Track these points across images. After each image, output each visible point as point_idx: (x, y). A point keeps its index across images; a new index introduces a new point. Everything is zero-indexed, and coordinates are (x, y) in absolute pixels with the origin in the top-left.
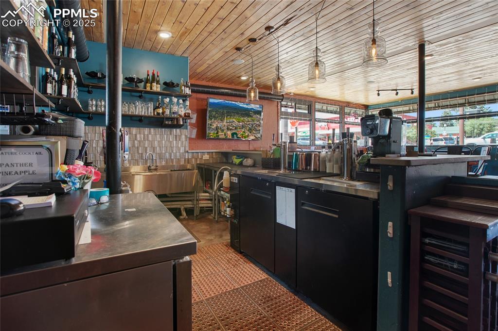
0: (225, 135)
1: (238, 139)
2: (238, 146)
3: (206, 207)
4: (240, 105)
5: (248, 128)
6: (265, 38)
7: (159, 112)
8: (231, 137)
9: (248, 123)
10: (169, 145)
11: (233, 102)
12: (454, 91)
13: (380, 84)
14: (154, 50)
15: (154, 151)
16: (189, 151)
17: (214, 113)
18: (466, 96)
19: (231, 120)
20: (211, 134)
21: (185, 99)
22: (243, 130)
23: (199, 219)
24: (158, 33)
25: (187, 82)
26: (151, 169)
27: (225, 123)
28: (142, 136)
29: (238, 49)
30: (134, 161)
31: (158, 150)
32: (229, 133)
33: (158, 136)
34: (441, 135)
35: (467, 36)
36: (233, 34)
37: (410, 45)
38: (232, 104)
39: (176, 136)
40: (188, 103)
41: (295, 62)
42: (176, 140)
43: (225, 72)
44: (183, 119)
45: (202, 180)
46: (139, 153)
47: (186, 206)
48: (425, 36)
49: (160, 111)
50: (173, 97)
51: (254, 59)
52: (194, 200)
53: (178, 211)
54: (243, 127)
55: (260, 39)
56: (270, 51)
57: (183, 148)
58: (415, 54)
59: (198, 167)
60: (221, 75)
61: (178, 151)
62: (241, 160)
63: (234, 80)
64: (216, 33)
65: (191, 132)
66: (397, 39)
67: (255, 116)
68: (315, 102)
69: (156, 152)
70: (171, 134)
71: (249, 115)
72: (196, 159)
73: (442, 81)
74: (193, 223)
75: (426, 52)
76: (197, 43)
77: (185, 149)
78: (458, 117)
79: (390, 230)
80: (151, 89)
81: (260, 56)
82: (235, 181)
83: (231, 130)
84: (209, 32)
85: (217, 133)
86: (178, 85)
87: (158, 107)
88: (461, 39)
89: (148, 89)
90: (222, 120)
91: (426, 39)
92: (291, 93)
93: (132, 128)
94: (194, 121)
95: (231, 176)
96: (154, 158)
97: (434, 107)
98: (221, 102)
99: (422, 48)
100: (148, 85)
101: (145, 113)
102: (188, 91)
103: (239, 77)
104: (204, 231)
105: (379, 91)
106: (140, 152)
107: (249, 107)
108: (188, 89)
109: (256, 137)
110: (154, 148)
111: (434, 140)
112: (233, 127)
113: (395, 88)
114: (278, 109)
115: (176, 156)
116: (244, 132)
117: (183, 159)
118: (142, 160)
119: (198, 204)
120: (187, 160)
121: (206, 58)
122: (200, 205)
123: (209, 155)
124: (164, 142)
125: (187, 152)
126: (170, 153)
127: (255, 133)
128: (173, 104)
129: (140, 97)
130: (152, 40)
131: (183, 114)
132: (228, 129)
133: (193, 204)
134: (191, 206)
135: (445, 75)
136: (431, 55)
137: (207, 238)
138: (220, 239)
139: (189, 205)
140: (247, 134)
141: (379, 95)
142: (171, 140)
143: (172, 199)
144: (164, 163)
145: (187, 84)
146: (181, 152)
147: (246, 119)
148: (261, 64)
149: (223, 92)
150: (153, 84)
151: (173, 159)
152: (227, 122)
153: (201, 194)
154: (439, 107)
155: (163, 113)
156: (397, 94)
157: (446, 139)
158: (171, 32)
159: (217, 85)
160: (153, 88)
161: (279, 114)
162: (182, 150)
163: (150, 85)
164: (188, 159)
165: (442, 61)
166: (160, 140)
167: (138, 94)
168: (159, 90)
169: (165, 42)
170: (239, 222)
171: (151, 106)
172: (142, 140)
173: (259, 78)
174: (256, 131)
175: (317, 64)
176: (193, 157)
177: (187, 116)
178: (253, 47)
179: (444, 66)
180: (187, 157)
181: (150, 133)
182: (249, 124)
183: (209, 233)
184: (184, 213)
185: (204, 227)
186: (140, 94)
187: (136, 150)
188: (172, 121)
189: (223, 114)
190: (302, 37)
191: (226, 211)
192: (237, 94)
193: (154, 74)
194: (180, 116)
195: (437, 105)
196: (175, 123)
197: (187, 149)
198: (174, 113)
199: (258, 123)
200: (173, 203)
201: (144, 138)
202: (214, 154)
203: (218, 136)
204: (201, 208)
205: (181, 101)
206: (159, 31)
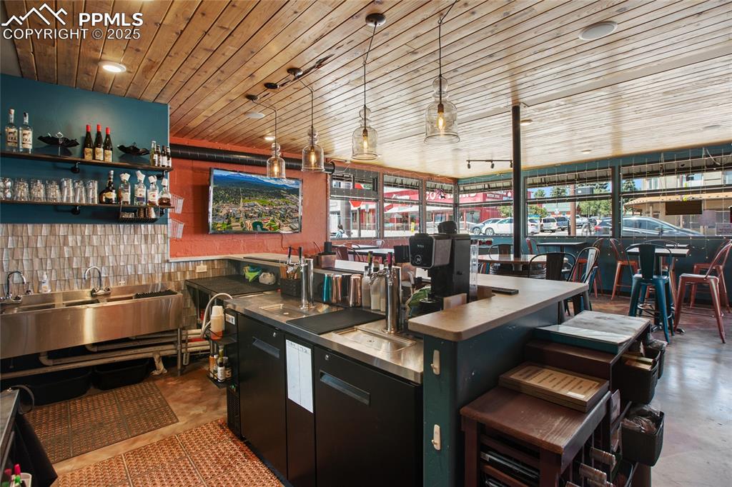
0: (242, 226)
1: (264, 232)
2: (263, 243)
3: (202, 351)
4: (265, 181)
5: (279, 215)
6: (289, 84)
7: (110, 197)
8: (251, 229)
9: (279, 207)
10: (133, 251)
11: (253, 176)
12: (562, 164)
13: (471, 153)
14: (100, 90)
15: (103, 263)
16: (170, 261)
17: (222, 192)
18: (575, 172)
19: (251, 203)
20: (219, 226)
21: (161, 173)
22: (271, 218)
23: (186, 373)
24: (100, 63)
25: (163, 147)
26: (96, 295)
27: (241, 208)
28: (79, 238)
29: (251, 98)
30: (62, 283)
31: (110, 260)
32: (249, 223)
33: (110, 237)
34: (553, 213)
35: (569, 100)
36: (237, 74)
37: (502, 106)
38: (251, 178)
39: (146, 236)
40: (166, 182)
41: (344, 120)
42: (146, 243)
43: (237, 129)
44: (156, 209)
45: (196, 305)
46: (73, 269)
47: (163, 353)
48: (520, 96)
49: (113, 195)
50: (139, 171)
51: (279, 113)
52: (177, 341)
53: (148, 362)
54: (271, 213)
55: (282, 85)
56: (303, 103)
57: (160, 255)
58: (509, 118)
59: (188, 286)
60: (231, 133)
61: (150, 262)
62: (256, 274)
63: (254, 140)
64: (206, 72)
65: (174, 227)
66: (483, 98)
67: (288, 198)
68: (383, 174)
69: (107, 264)
70: (135, 232)
71: (279, 196)
72: (184, 273)
73: (547, 152)
74: (174, 383)
75: (521, 117)
76: (177, 84)
77: (163, 257)
78: (567, 199)
79: (436, 440)
80: (94, 158)
81: (289, 108)
82: (231, 322)
83: (251, 217)
84: (194, 69)
85: (229, 223)
86: (147, 152)
87: (108, 190)
88: (563, 103)
89: (88, 158)
90: (237, 204)
91: (521, 100)
92: (346, 161)
93: (57, 225)
94: (179, 210)
95: (225, 312)
96: (103, 275)
97: (539, 184)
98: (234, 176)
99: (516, 111)
100: (88, 150)
101: (81, 199)
102: (165, 162)
103: (262, 137)
104: (190, 397)
105: (469, 161)
106: (75, 266)
107: (279, 184)
108: (166, 158)
109: (292, 229)
110: (103, 258)
111: (545, 221)
112: (255, 213)
113: (490, 159)
114: (327, 184)
115: (145, 269)
116: (273, 221)
117: (160, 274)
118: (79, 280)
119: (186, 348)
120: (167, 275)
121: (200, 107)
122: (188, 349)
123: (206, 264)
124: (122, 247)
125: (168, 261)
126: (135, 266)
127: (290, 223)
128: (138, 184)
129: (74, 170)
130: (91, 74)
131: (156, 200)
132: (247, 216)
133: (176, 349)
134: (174, 352)
135: (549, 145)
136: (530, 121)
137: (192, 413)
138: (214, 412)
139: (169, 350)
140: (277, 224)
141: (469, 166)
142: (136, 243)
143: (138, 344)
144: (122, 283)
145: (163, 150)
146: (156, 262)
147: (275, 201)
148: (292, 120)
149: (238, 159)
150: (97, 149)
151: (141, 275)
152: (244, 207)
153: (190, 332)
154: (545, 183)
155: (119, 199)
156: (493, 166)
157: (559, 219)
158: (125, 64)
159: (228, 147)
160: (97, 157)
161: (329, 192)
162: (158, 259)
163: (91, 150)
164: (170, 273)
165: (544, 128)
166: (114, 243)
167: (71, 166)
168: (109, 159)
169: (117, 79)
170: (238, 389)
171: (94, 187)
172: (79, 245)
173: (294, 139)
174: (293, 218)
175: (365, 131)
176: (178, 269)
177: (165, 203)
178: (274, 97)
179: (547, 135)
180: (166, 271)
181: (94, 232)
182: (280, 209)
183: (197, 402)
184: (161, 366)
185: (192, 389)
186: (73, 165)
187: (66, 262)
188: (135, 212)
189: (237, 193)
190: (348, 86)
191: (216, 372)
192: (260, 162)
193: (99, 134)
194: (152, 204)
195: (543, 181)
196: (142, 216)
197: (167, 256)
198: (139, 199)
199: (294, 207)
200: (139, 350)
201: (83, 241)
202: (216, 262)
203: (231, 228)
204: (191, 353)
205: (153, 179)
206: (101, 60)
